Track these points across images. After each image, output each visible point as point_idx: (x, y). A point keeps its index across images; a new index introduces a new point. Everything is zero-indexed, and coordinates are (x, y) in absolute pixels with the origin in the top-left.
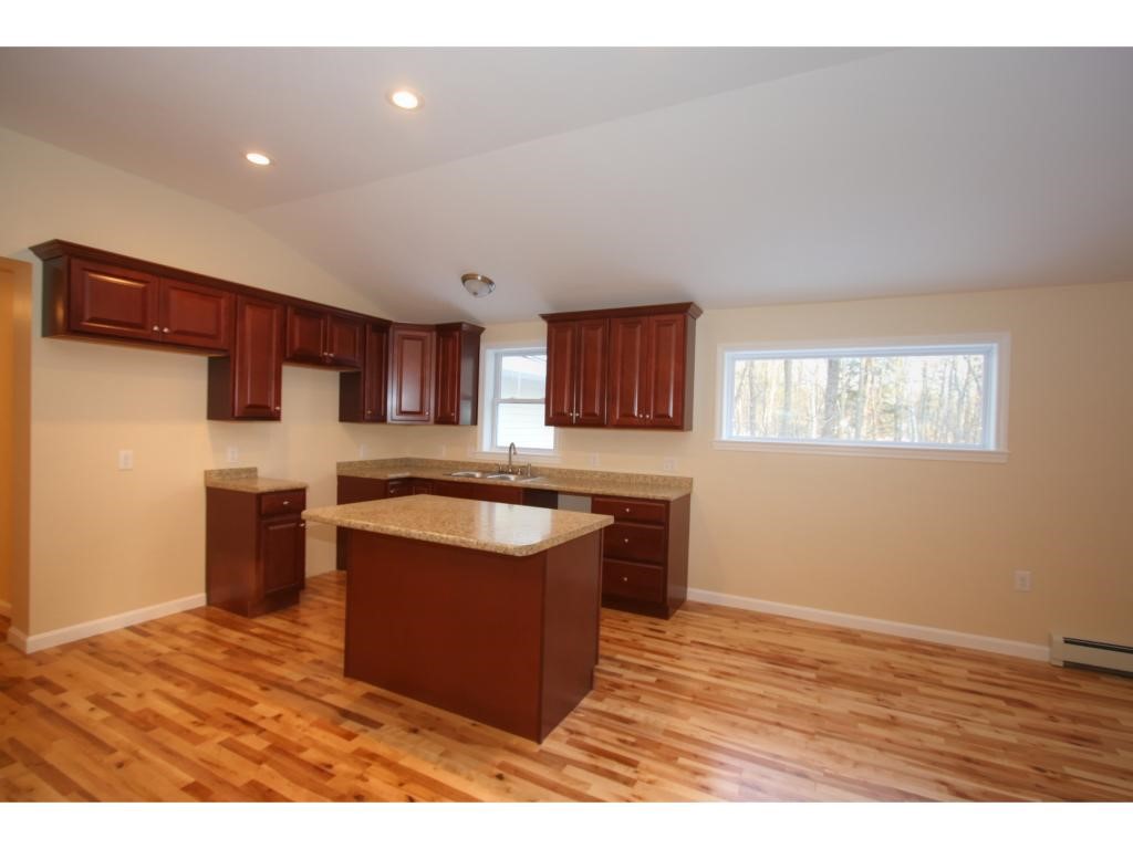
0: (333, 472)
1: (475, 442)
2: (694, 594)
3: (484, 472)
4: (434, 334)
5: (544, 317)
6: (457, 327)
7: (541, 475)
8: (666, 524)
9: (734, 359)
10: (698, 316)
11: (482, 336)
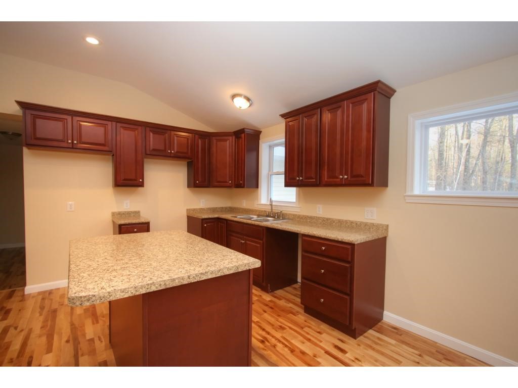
0: (185, 214)
1: (257, 198)
2: (390, 317)
3: (259, 216)
4: (234, 137)
5: (283, 116)
6: (242, 131)
7: (289, 219)
8: (351, 262)
9: (426, 127)
10: (392, 95)
11: (261, 136)
